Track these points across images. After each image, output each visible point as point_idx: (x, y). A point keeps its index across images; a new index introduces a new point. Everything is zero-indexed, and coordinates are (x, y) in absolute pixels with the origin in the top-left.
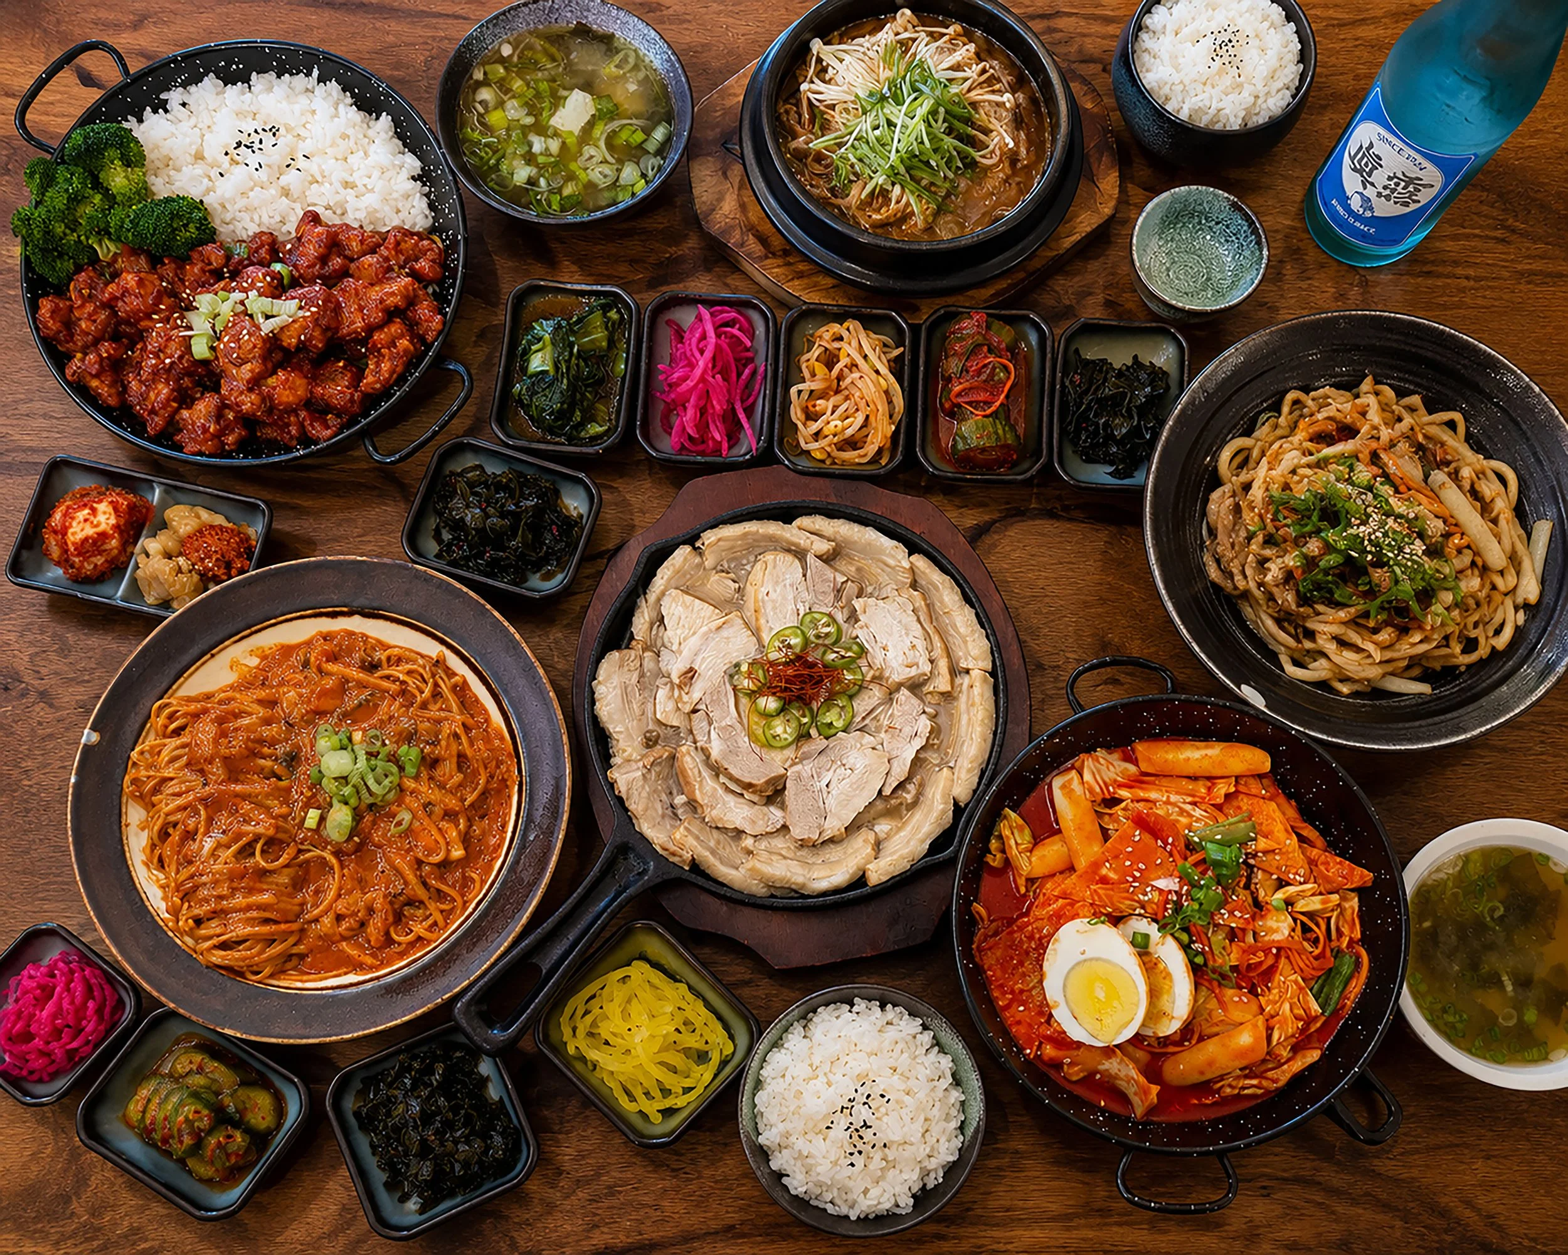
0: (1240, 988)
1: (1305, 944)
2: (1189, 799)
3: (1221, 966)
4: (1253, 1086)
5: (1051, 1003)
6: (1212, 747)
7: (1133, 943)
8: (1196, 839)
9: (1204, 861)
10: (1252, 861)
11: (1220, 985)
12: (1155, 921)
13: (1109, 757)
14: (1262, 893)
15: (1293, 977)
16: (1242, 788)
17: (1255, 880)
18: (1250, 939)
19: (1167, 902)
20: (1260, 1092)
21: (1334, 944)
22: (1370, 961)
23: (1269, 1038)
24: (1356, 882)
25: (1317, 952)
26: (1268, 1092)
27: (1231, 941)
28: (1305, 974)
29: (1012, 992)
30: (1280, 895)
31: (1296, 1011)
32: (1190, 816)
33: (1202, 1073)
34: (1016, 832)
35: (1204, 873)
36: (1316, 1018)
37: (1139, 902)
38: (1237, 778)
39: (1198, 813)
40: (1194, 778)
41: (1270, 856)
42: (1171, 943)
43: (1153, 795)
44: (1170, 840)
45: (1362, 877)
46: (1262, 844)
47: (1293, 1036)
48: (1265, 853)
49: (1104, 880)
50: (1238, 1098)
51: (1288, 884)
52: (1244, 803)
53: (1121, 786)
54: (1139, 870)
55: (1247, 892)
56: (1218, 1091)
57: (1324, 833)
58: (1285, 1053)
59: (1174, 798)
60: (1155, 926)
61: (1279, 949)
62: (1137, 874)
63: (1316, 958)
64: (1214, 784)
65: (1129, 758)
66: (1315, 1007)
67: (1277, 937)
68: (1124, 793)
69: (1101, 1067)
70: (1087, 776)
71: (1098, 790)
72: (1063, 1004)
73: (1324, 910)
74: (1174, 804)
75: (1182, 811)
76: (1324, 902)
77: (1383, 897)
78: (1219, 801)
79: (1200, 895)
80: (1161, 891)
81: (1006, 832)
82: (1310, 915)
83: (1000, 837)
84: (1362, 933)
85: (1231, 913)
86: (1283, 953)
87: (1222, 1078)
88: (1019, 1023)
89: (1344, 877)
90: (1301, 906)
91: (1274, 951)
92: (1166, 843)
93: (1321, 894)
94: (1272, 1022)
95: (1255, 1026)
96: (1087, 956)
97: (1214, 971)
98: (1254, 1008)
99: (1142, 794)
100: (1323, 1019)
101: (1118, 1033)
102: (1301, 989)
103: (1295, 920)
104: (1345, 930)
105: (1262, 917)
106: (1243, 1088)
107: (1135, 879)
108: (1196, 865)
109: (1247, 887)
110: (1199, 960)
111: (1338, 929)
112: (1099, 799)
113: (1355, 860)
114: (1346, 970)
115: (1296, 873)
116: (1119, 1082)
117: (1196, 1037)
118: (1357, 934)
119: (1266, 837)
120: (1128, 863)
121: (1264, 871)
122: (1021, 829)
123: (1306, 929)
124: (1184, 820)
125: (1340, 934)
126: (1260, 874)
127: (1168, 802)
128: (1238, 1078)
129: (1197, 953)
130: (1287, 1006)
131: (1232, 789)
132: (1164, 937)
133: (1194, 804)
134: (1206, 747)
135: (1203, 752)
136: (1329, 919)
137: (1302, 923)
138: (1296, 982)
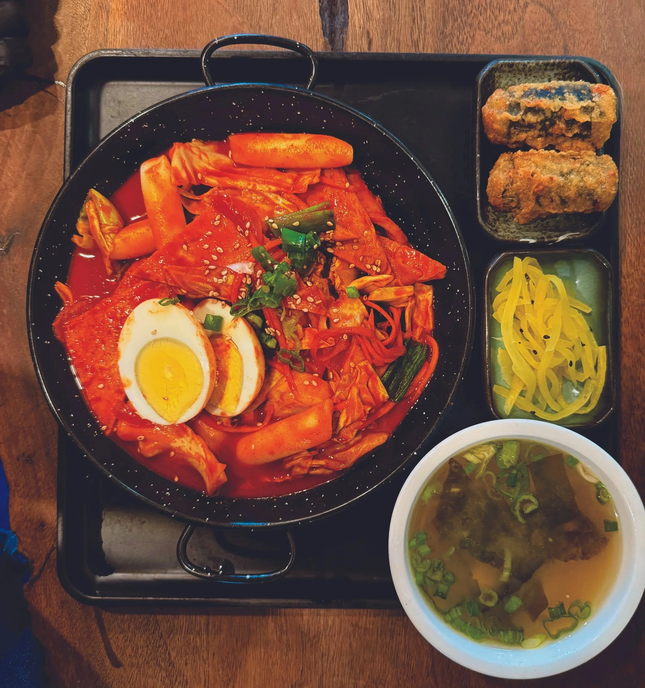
0: (312, 372)
1: (379, 333)
2: (273, 188)
3: (293, 349)
4: (321, 467)
5: (124, 381)
6: (299, 138)
7: (205, 325)
8: (275, 226)
9: (280, 246)
10: (330, 250)
11: (291, 369)
12: (229, 303)
13: (202, 148)
14: (338, 281)
15: (362, 364)
16: (327, 180)
17: (332, 269)
18: (323, 325)
19: (241, 284)
20: (328, 472)
21: (407, 335)
22: (440, 351)
23: (336, 421)
24: (430, 274)
25: (389, 339)
26: (336, 472)
27: (305, 327)
28: (374, 361)
29: (93, 370)
30: (356, 284)
31: (364, 396)
32: (273, 204)
33: (272, 453)
34: (102, 214)
35: (279, 260)
36: (384, 404)
37: (212, 284)
38: (323, 170)
39: (281, 201)
40: (281, 170)
41: (347, 247)
42: (242, 325)
43: (241, 184)
44: (248, 225)
45: (435, 269)
46: (340, 233)
47: (360, 419)
48: (344, 242)
49: (181, 262)
50: (308, 476)
51: (366, 274)
52: (328, 192)
53: (210, 173)
54: (218, 254)
55: (324, 281)
56: (290, 470)
57: (405, 229)
58: (351, 436)
59: (259, 187)
60: (228, 309)
61: (350, 336)
62: (215, 257)
63: (388, 346)
64: (301, 176)
65: (223, 150)
66: (383, 393)
67: (349, 324)
68: (212, 181)
69: (174, 445)
70: (176, 162)
71: (184, 175)
72: (134, 384)
73: (397, 301)
74: (259, 193)
75: (266, 199)
76: (397, 293)
77: (453, 290)
78: (303, 190)
79: (271, 278)
80: (235, 274)
81: (92, 212)
82: (385, 305)
83: (86, 218)
84: (435, 324)
85: (304, 298)
86: (354, 340)
87: (291, 458)
88: (98, 399)
89: (418, 269)
90: (376, 295)
91: (345, 337)
92: (245, 229)
93: (397, 285)
94: (338, 406)
95: (321, 409)
96: (158, 336)
97: (285, 354)
98: (324, 390)
99: (229, 182)
100: (392, 405)
101: (183, 412)
102: (370, 375)
103: (368, 308)
104: (419, 322)
105: (337, 305)
106: (312, 468)
107: (212, 262)
108: (272, 250)
109: (325, 274)
110: (271, 344)
111: (412, 319)
112: (186, 185)
113: (431, 254)
114: (417, 358)
115: (374, 264)
116: (190, 460)
117: (268, 419)
118: (431, 326)
119: (345, 227)
120: (206, 246)
121: (342, 260)
122: (106, 211)
123: (379, 319)
124: (266, 207)
125: (414, 325)
126: (337, 264)
127: (254, 190)
128: (306, 458)
129: (270, 337)
130: (355, 391)
131: (316, 180)
132: (236, 320)
133: (278, 193)
134: (294, 138)
135: (289, 143)
136: (403, 309)
137: (375, 311)
138: (366, 368)
